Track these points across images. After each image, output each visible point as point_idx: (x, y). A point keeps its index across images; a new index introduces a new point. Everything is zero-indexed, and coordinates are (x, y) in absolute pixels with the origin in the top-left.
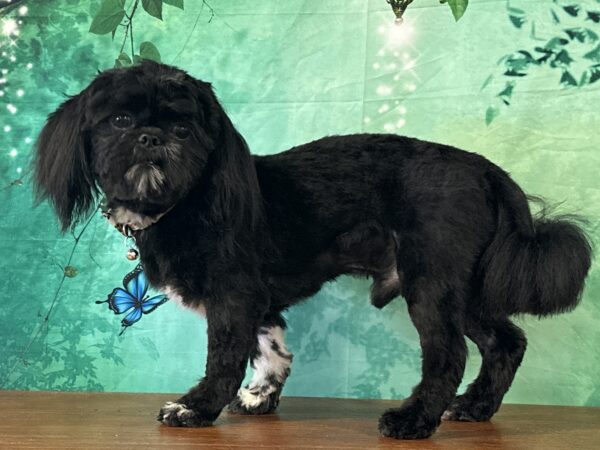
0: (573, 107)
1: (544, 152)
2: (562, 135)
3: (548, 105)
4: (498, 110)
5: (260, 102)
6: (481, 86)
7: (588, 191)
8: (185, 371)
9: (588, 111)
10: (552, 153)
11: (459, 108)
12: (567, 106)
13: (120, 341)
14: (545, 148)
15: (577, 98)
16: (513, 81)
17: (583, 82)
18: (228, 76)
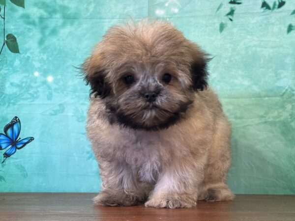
0: (269, 22)
1: (254, 48)
2: (263, 39)
3: (255, 21)
4: (227, 24)
5: (86, 18)
6: (216, 10)
7: (279, 71)
8: (44, 184)
9: (277, 25)
10: (258, 49)
11: (204, 23)
12: (265, 22)
13: (3, 167)
14: (254, 46)
15: (271, 17)
16: (234, 7)
17: (274, 7)
18: (66, 3)
